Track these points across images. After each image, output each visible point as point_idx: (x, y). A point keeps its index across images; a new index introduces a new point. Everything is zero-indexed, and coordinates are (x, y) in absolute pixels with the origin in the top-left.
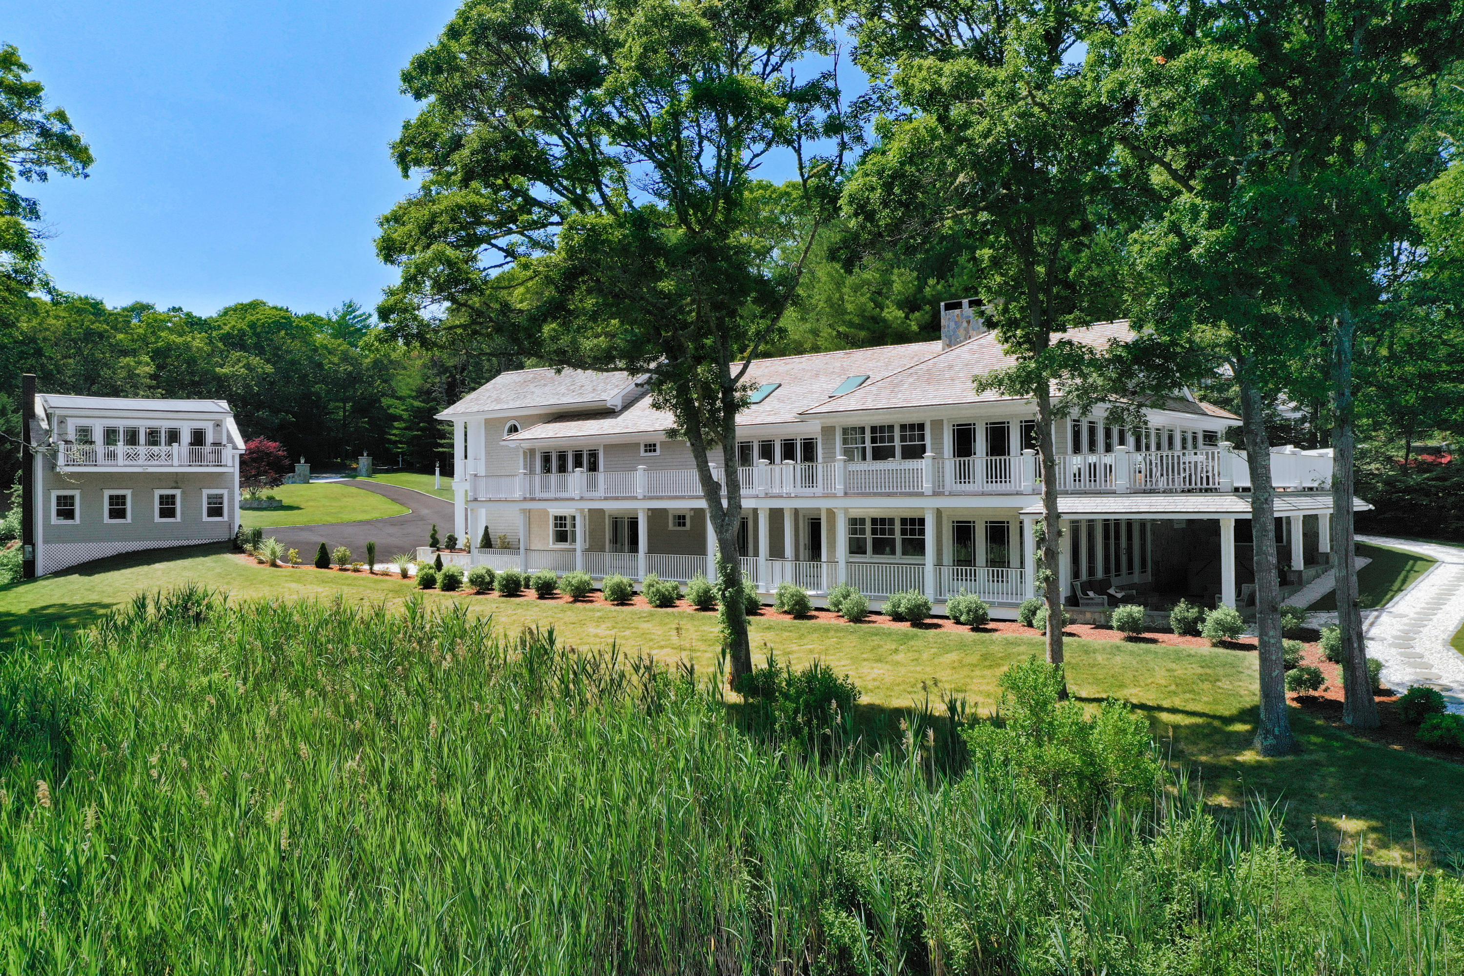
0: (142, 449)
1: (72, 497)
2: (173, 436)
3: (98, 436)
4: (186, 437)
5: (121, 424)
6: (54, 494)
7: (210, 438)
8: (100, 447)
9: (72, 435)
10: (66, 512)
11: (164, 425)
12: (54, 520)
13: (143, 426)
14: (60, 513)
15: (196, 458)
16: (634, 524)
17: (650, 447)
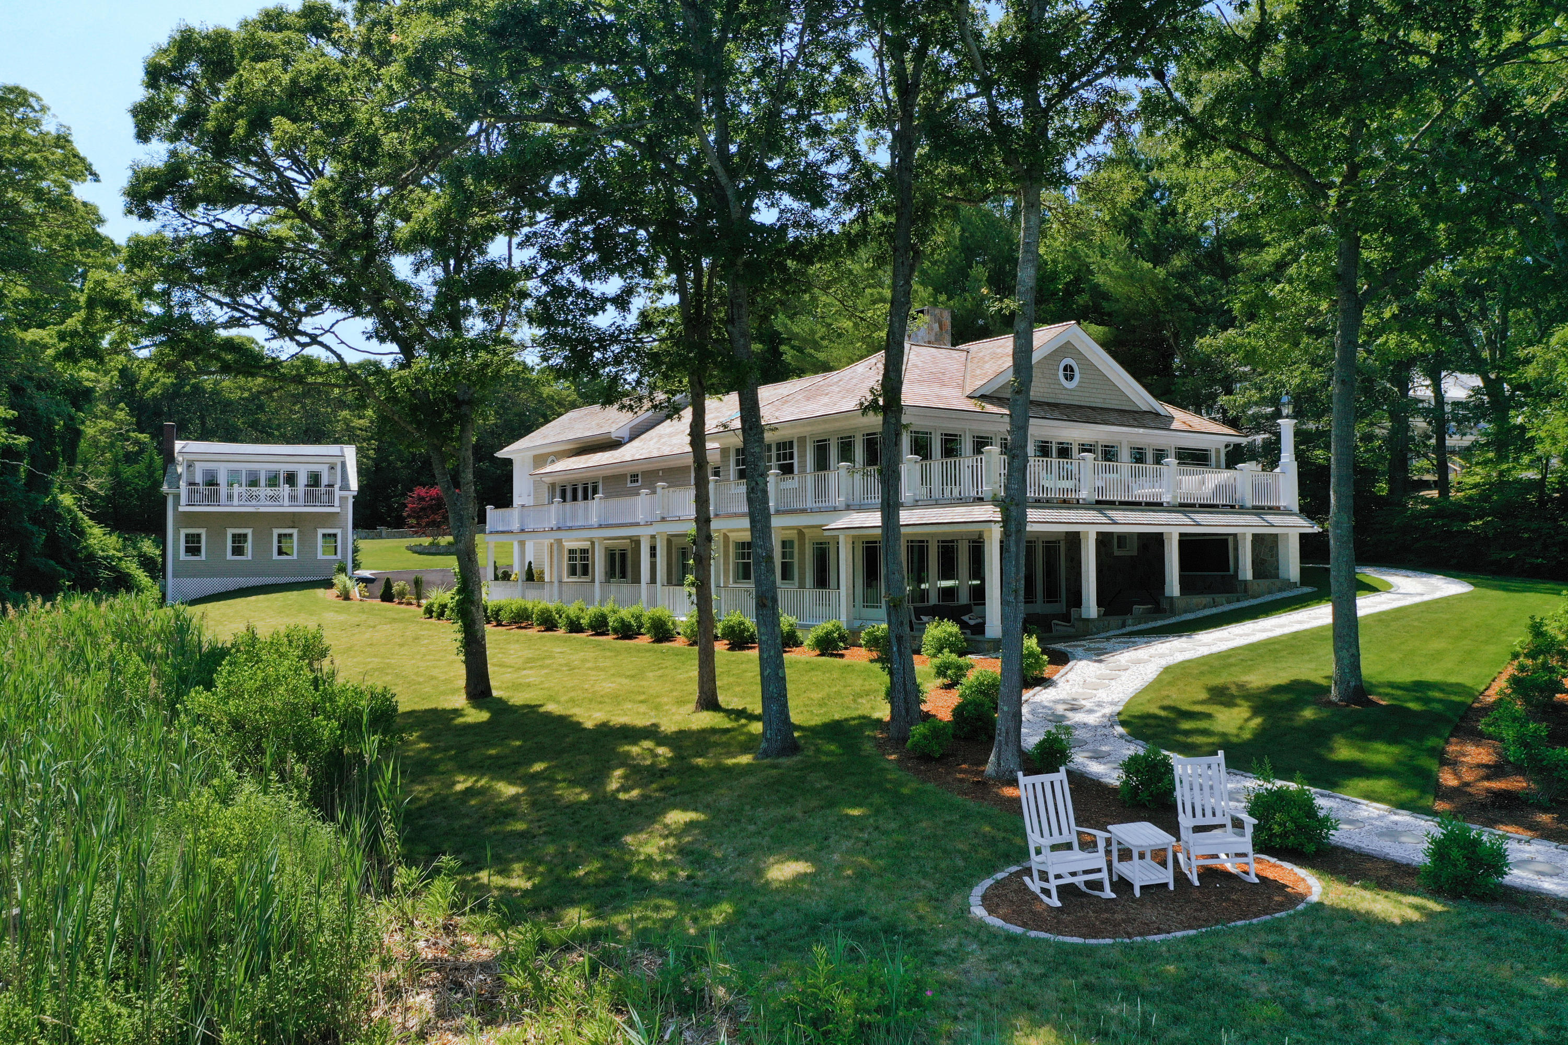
0: (263, 491)
1: (199, 535)
2: (291, 479)
3: (223, 478)
4: (302, 480)
5: (245, 468)
6: (183, 532)
7: (325, 480)
8: (223, 489)
9: (199, 479)
10: (193, 549)
11: (284, 468)
12: (183, 556)
13: (263, 469)
14: (189, 550)
15: (309, 500)
16: (623, 556)
17: (634, 478)
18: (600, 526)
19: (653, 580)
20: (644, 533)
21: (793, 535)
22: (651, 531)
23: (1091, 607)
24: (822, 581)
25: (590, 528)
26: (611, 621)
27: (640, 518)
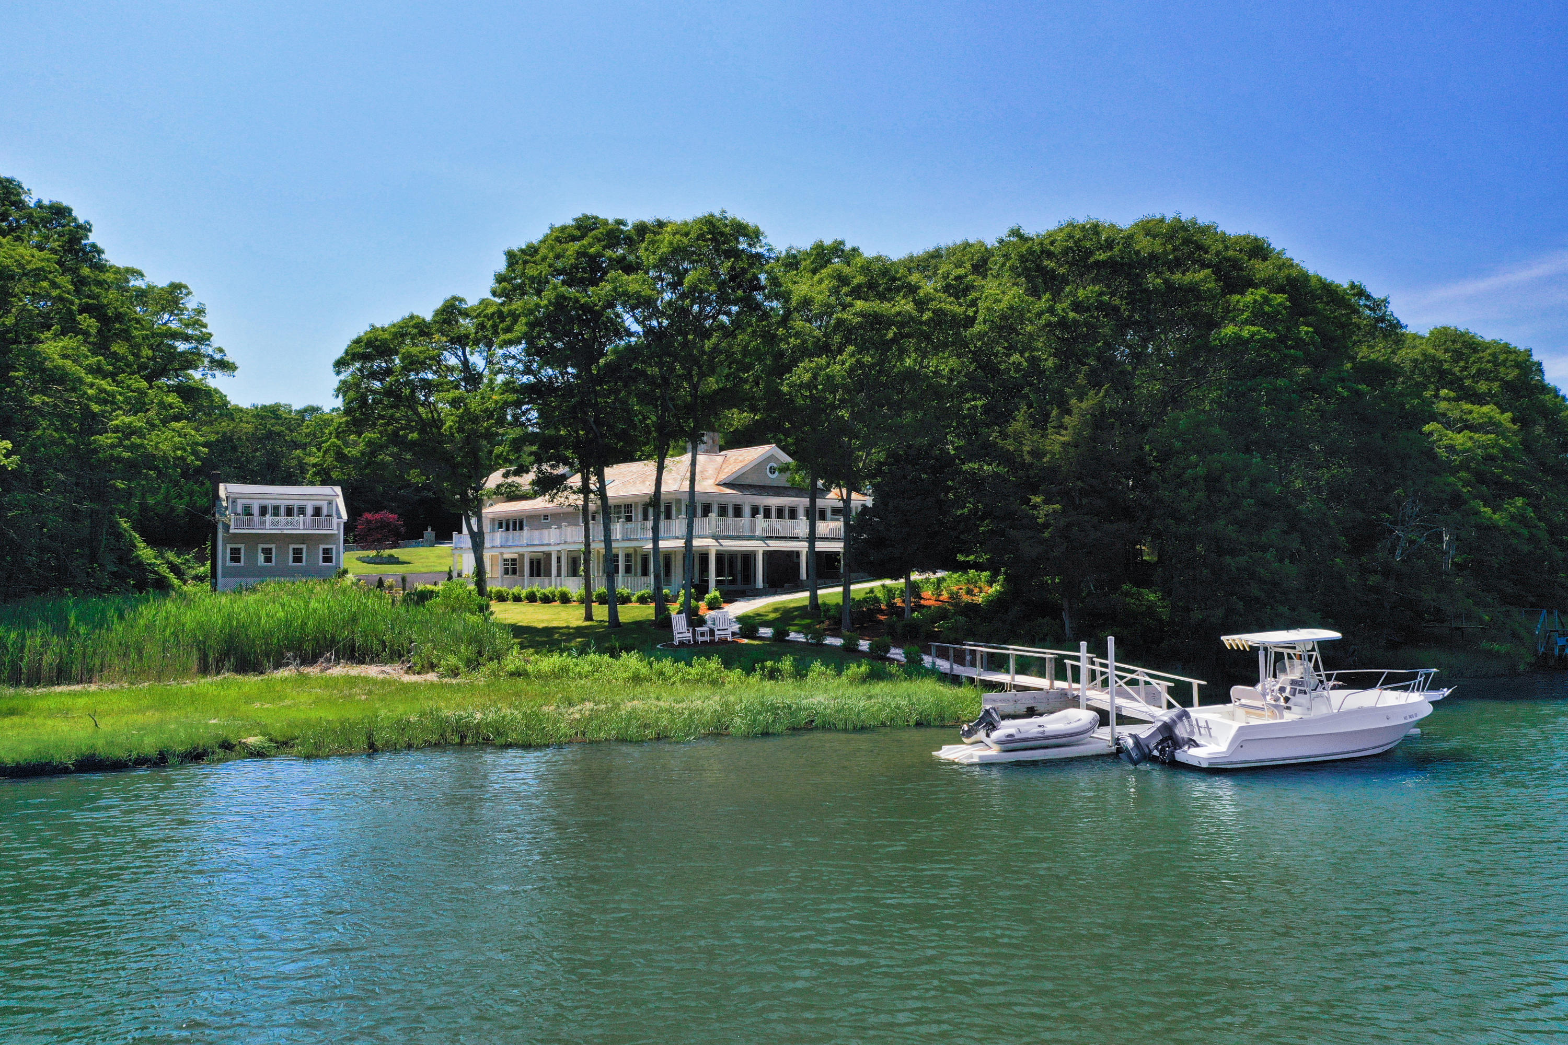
0: (282, 519)
1: (239, 549)
2: (302, 511)
3: (256, 511)
4: (310, 511)
5: (269, 503)
6: (229, 546)
7: (325, 511)
8: (256, 517)
9: (239, 510)
10: (235, 558)
11: (296, 503)
12: (228, 563)
13: (283, 504)
14: (232, 559)
15: (314, 525)
16: (539, 562)
17: (546, 517)
18: (528, 545)
19: (559, 574)
20: (553, 549)
21: (632, 551)
22: (558, 548)
23: (760, 583)
24: (645, 573)
25: (522, 546)
26: (538, 595)
27: (551, 542)
